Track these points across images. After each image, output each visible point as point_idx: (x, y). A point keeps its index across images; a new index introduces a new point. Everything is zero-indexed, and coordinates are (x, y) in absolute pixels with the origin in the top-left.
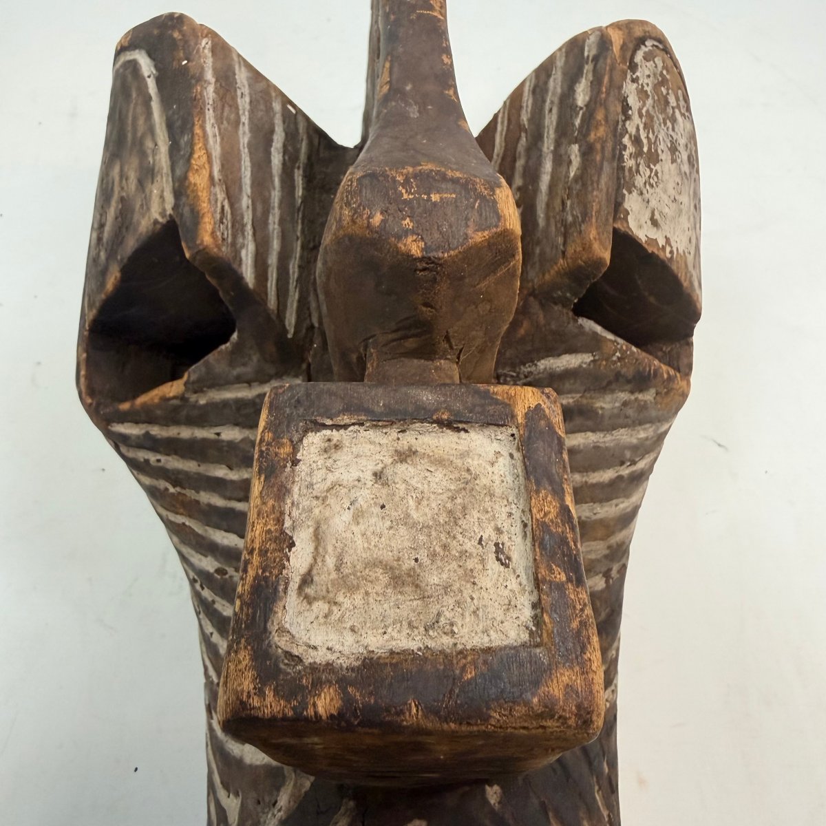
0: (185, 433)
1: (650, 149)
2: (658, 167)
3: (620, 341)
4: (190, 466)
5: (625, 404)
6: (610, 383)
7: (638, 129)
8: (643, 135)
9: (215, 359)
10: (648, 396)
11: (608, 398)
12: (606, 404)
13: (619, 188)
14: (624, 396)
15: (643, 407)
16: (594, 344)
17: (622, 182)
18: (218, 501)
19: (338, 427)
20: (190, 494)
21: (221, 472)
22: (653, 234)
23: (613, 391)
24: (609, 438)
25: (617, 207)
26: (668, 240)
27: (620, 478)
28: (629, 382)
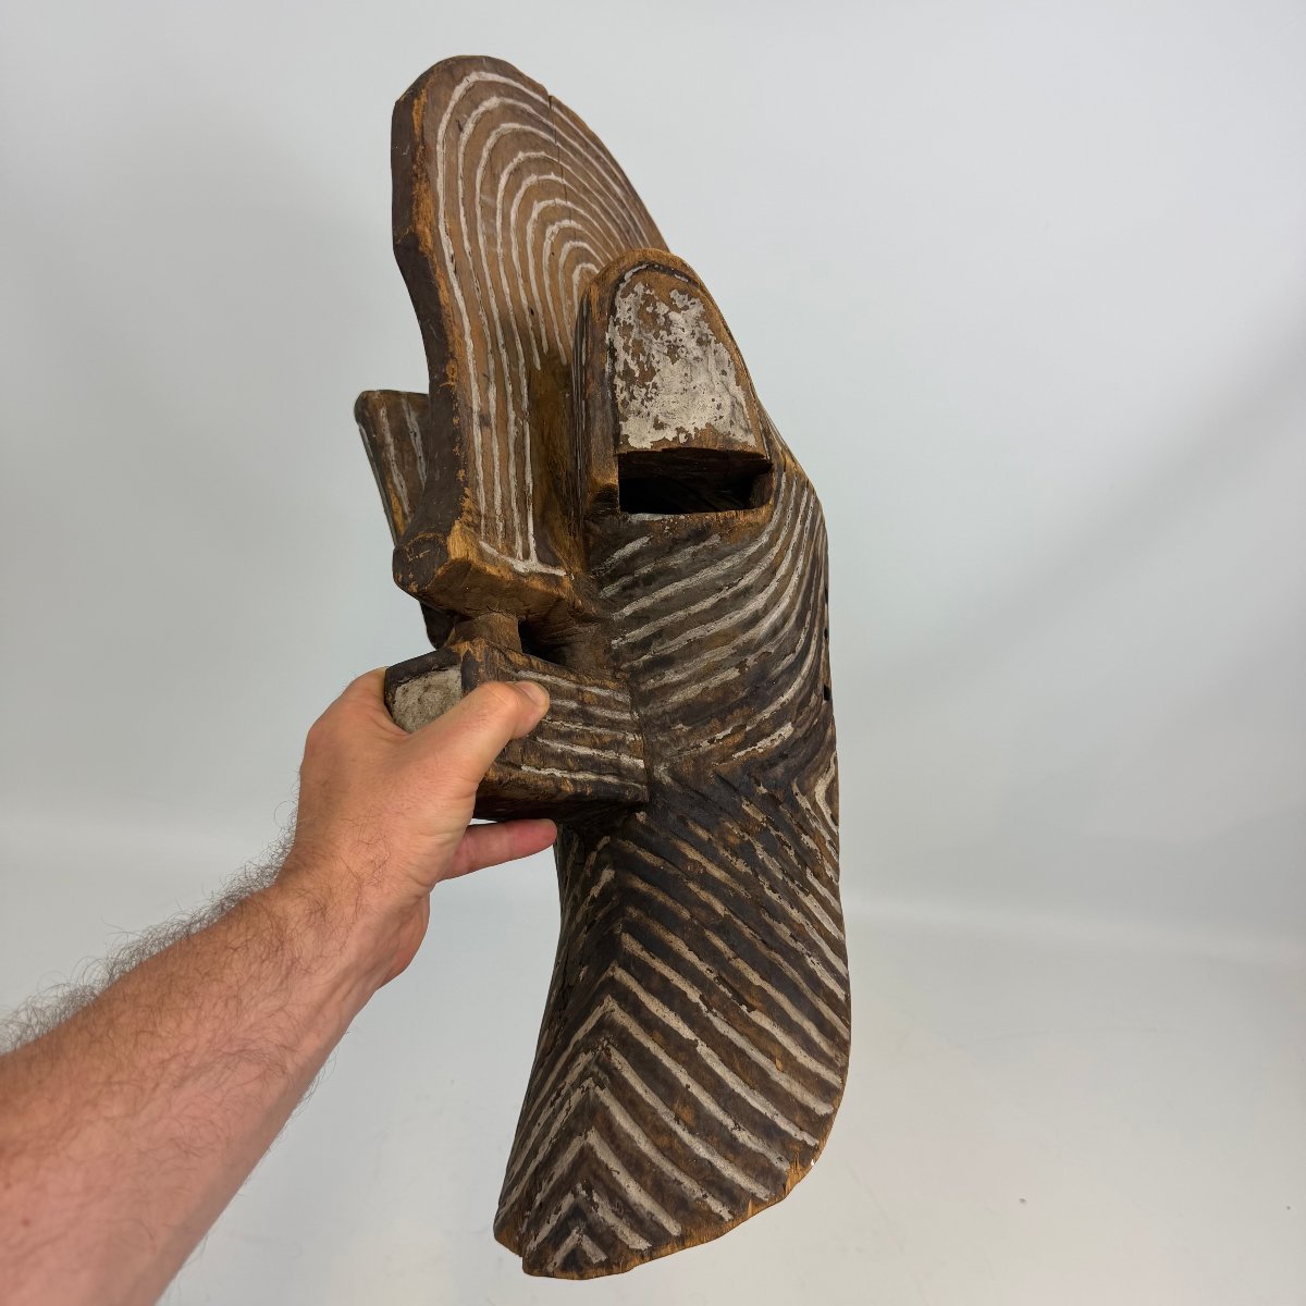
1: (642, 371)
2: (656, 379)
3: (667, 517)
5: (694, 554)
6: (670, 548)
7: (626, 363)
8: (633, 366)
10: (715, 540)
11: (677, 556)
12: (679, 560)
13: (616, 421)
14: (691, 550)
15: (714, 548)
16: (644, 529)
17: (617, 418)
19: (406, 682)
22: (659, 436)
23: (678, 551)
24: (694, 579)
25: (618, 437)
26: (680, 430)
27: (724, 599)
28: (688, 540)
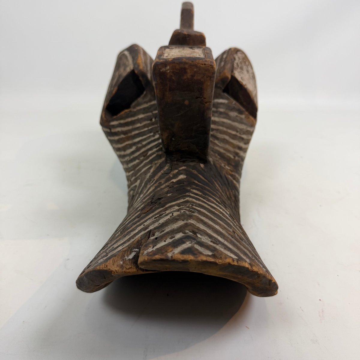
0: (129, 120)
1: (241, 67)
2: (243, 71)
3: (234, 101)
4: (130, 127)
5: (237, 116)
6: (232, 109)
7: (238, 63)
8: (239, 65)
9: (140, 100)
10: (243, 117)
11: (232, 113)
14: (236, 114)
15: (241, 119)
16: (227, 99)
17: (233, 68)
18: (137, 132)
20: (130, 135)
21: (139, 125)
22: (242, 81)
23: (233, 111)
25: (233, 71)
26: (246, 84)
28: (237, 110)
